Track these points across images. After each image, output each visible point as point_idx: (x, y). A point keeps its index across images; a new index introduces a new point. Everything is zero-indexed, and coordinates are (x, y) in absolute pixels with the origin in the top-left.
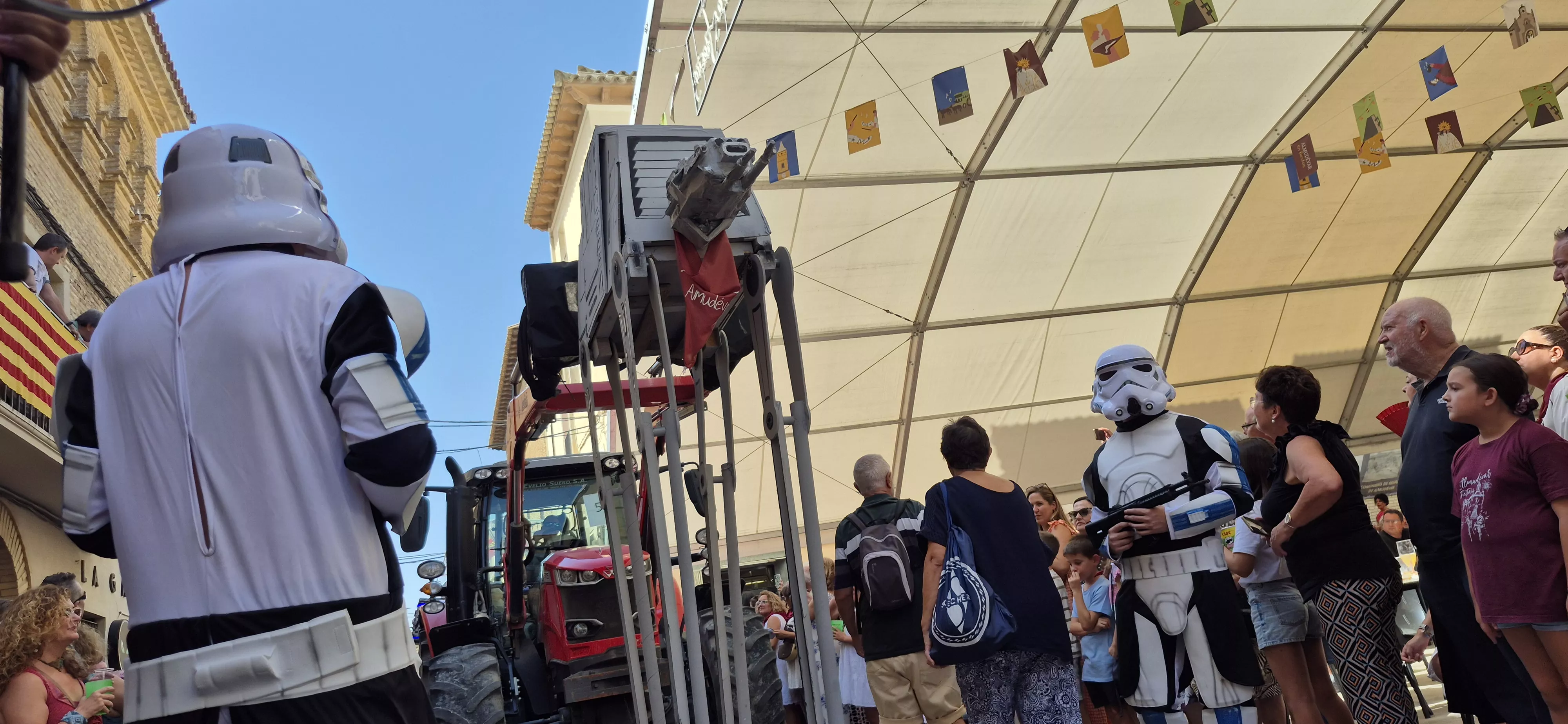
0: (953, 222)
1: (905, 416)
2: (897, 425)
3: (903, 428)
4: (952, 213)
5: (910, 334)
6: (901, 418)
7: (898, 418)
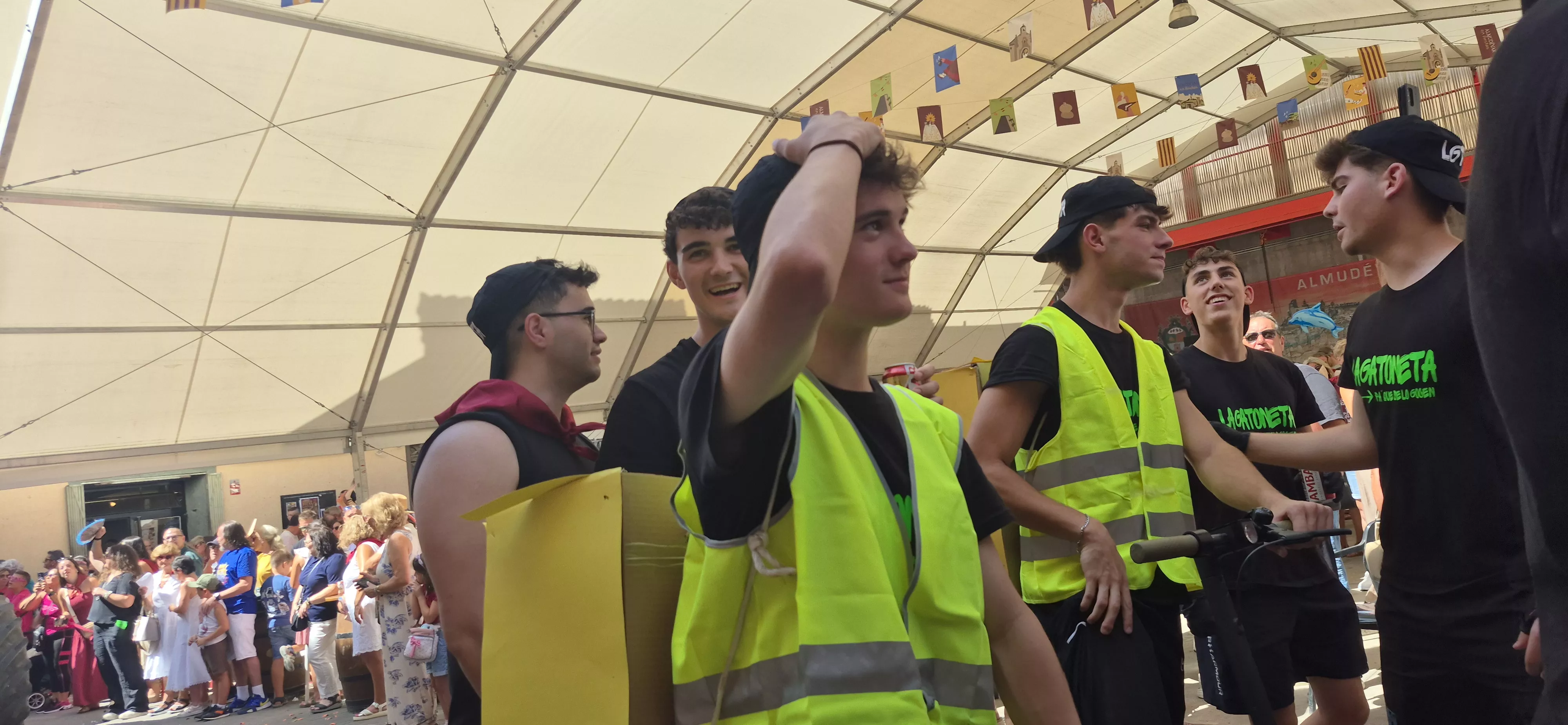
0: (484, 110)
1: (389, 320)
2: (377, 330)
3: (385, 334)
4: (483, 99)
5: (409, 229)
6: (383, 322)
7: (379, 321)
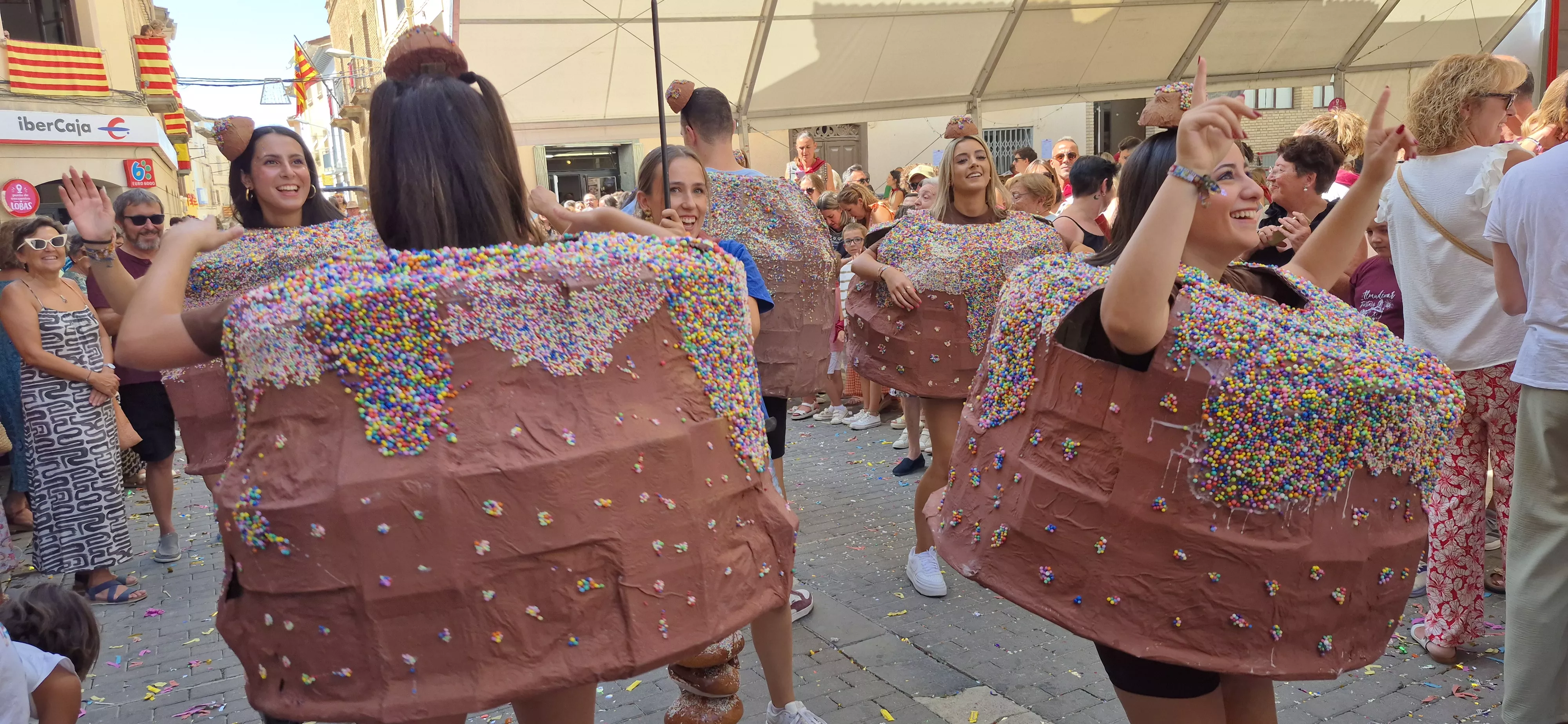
1: (766, 14)
2: (757, 22)
3: (763, 25)
6: (762, 15)
7: (759, 14)
